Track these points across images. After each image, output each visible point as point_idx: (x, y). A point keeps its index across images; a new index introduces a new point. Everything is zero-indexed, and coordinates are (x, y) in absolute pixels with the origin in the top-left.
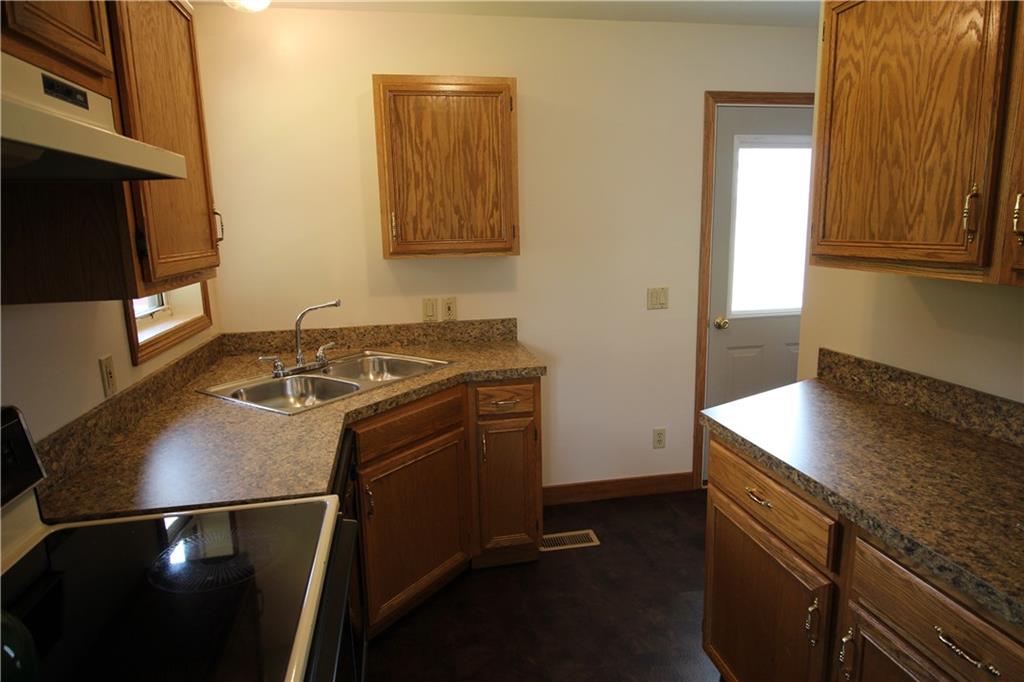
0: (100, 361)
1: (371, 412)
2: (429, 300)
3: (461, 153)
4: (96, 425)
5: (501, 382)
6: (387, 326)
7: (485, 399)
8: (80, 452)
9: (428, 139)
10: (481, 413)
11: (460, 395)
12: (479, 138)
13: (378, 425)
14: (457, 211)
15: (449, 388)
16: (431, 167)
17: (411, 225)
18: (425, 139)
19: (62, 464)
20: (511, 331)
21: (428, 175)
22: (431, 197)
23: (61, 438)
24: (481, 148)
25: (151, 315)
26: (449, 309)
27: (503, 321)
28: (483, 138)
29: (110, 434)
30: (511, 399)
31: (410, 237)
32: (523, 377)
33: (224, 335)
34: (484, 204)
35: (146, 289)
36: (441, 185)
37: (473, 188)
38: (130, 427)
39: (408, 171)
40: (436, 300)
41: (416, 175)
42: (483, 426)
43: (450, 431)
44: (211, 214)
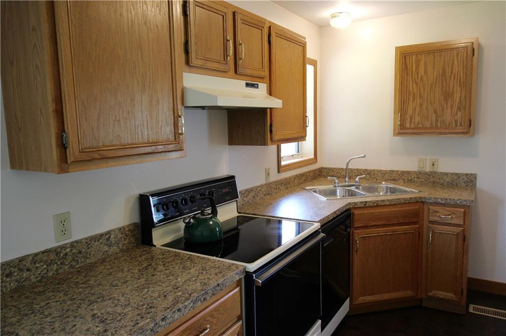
0: (266, 169)
1: (362, 205)
2: (422, 159)
3: (440, 82)
4: (260, 190)
5: (444, 205)
6: (397, 171)
7: (433, 213)
8: (254, 197)
9: (422, 75)
10: (430, 220)
11: (417, 208)
12: (451, 73)
13: (366, 211)
14: (435, 112)
15: (410, 203)
16: (422, 89)
17: (409, 119)
18: (420, 76)
19: (248, 199)
20: (472, 181)
21: (420, 93)
22: (421, 105)
23: (249, 191)
24: (452, 78)
25: (293, 156)
26: (433, 165)
27: (467, 175)
28: (454, 72)
29: (265, 195)
30: (449, 215)
31: (408, 125)
32: (458, 204)
33: (322, 168)
34: (452, 108)
35: (272, 143)
36: (427, 98)
37: (446, 100)
38: (273, 194)
39: (410, 92)
40: (426, 159)
41: (414, 94)
42: (432, 227)
43: (410, 225)
44: (305, 117)
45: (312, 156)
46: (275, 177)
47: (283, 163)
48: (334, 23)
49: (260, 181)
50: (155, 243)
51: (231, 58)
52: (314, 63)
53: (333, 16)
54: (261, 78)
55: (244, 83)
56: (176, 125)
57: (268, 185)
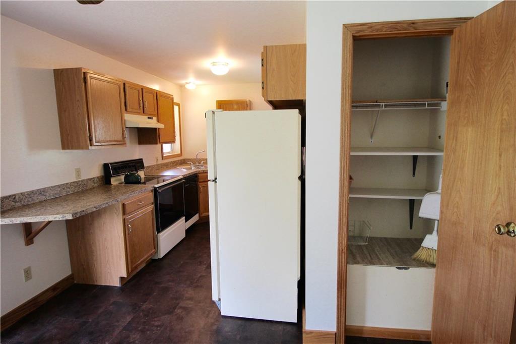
0: (156, 157)
8: (151, 170)
23: (149, 167)
25: (169, 151)
29: (156, 170)
33: (185, 159)
35: (160, 143)
44: (174, 132)
45: (180, 153)
46: (160, 162)
47: (164, 155)
48: (187, 86)
49: (154, 163)
50: (112, 183)
51: (142, 107)
52: (178, 105)
53: (187, 83)
54: (154, 115)
55: (147, 117)
56: (123, 134)
57: (158, 165)
